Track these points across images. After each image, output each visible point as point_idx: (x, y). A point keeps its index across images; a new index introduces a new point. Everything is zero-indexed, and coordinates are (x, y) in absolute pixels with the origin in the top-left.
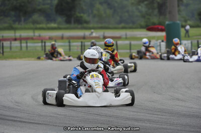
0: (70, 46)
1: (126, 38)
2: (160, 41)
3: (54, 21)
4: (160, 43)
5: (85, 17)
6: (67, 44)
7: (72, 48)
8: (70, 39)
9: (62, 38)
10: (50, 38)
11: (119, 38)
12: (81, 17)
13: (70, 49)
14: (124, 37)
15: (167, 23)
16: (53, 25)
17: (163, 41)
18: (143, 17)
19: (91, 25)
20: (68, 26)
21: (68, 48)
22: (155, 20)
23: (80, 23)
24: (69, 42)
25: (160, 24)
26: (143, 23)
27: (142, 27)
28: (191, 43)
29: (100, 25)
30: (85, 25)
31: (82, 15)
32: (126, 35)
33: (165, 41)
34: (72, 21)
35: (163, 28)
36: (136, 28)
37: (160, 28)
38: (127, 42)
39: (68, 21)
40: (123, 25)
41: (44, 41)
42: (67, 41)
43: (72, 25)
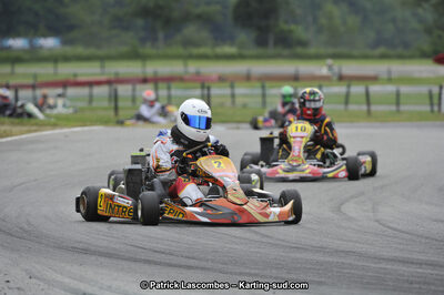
0: (264, 96)
1: (390, 80)
3: (231, 40)
6: (259, 91)
7: (268, 100)
8: (265, 79)
9: (248, 78)
10: (222, 79)
11: (374, 79)
12: (290, 31)
14: (385, 76)
16: (228, 49)
18: (429, 31)
19: (312, 50)
20: (260, 51)
21: (260, 100)
23: (287, 45)
24: (263, 87)
26: (427, 48)
27: (424, 55)
29: (331, 50)
30: (299, 50)
31: (293, 27)
32: (389, 72)
34: (271, 42)
38: (391, 88)
39: (261, 42)
40: (381, 50)
41: (206, 85)
42: (258, 84)
43: (271, 50)
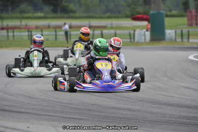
2: (145, 30)
4: (145, 32)
5: (72, 6)
13: (56, 38)
15: (151, 12)
17: (147, 31)
22: (140, 9)
25: (145, 13)
28: (175, 32)
33: (149, 30)
35: (148, 17)
36: (121, 17)
37: (145, 17)
